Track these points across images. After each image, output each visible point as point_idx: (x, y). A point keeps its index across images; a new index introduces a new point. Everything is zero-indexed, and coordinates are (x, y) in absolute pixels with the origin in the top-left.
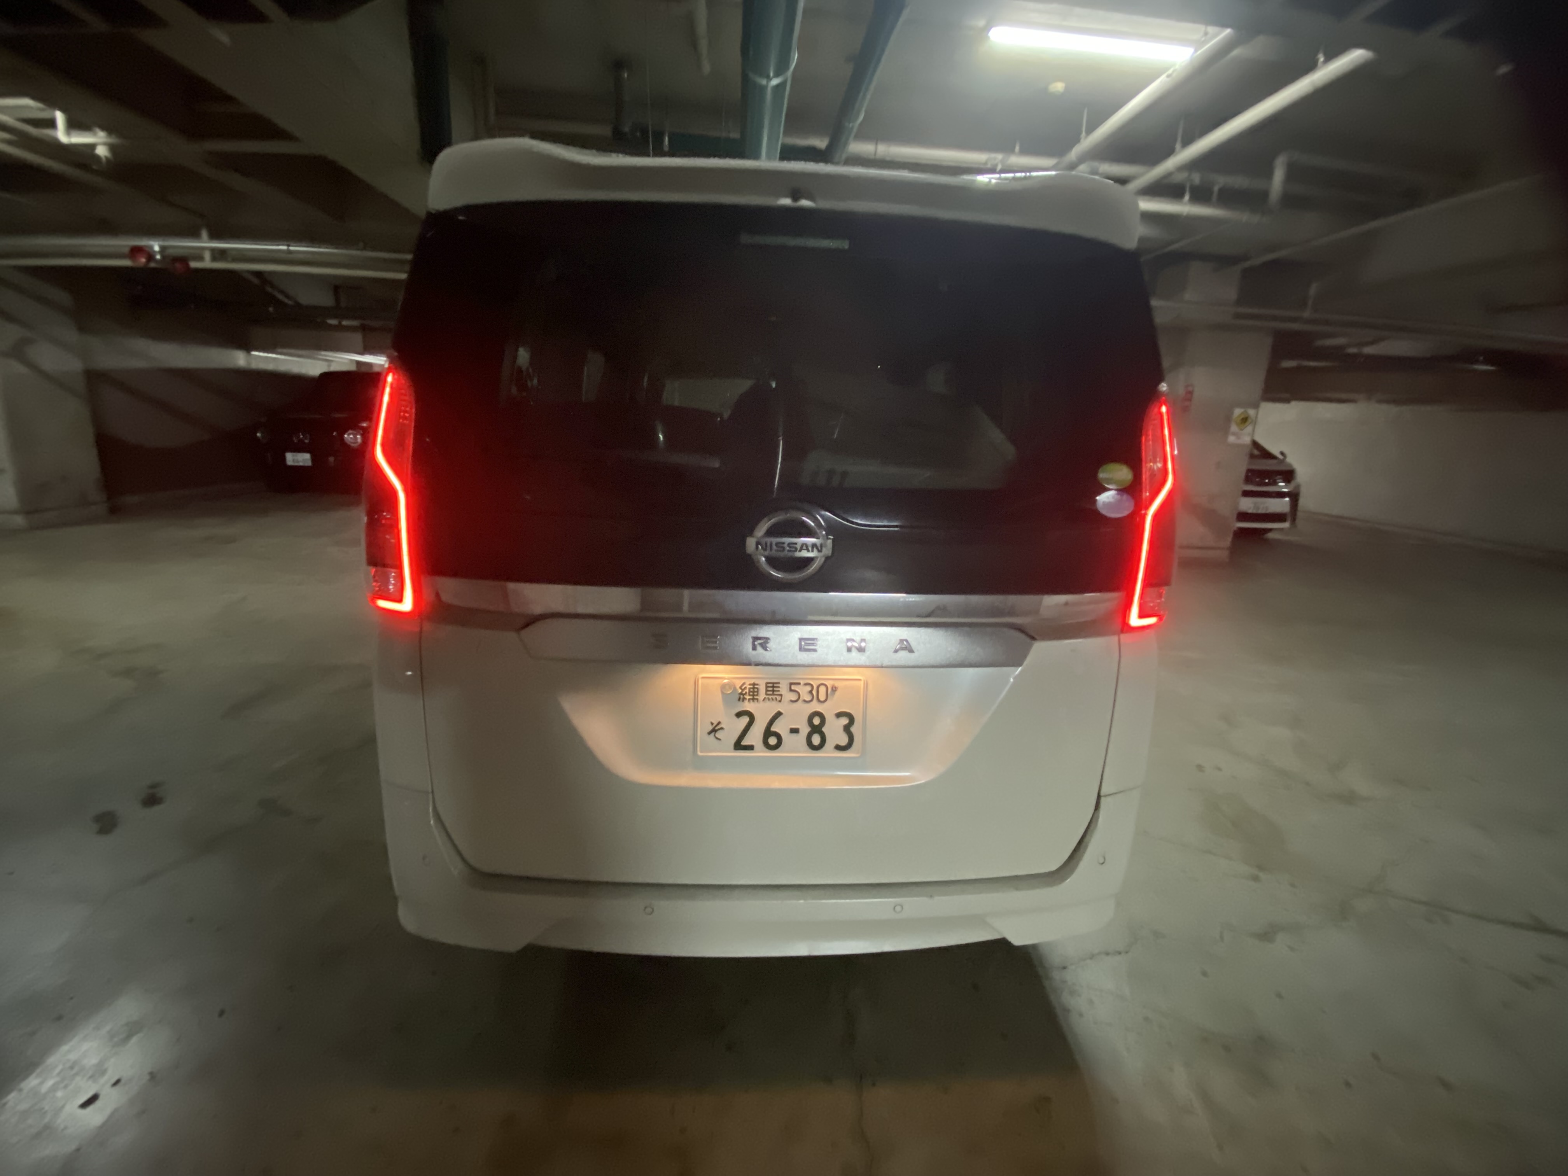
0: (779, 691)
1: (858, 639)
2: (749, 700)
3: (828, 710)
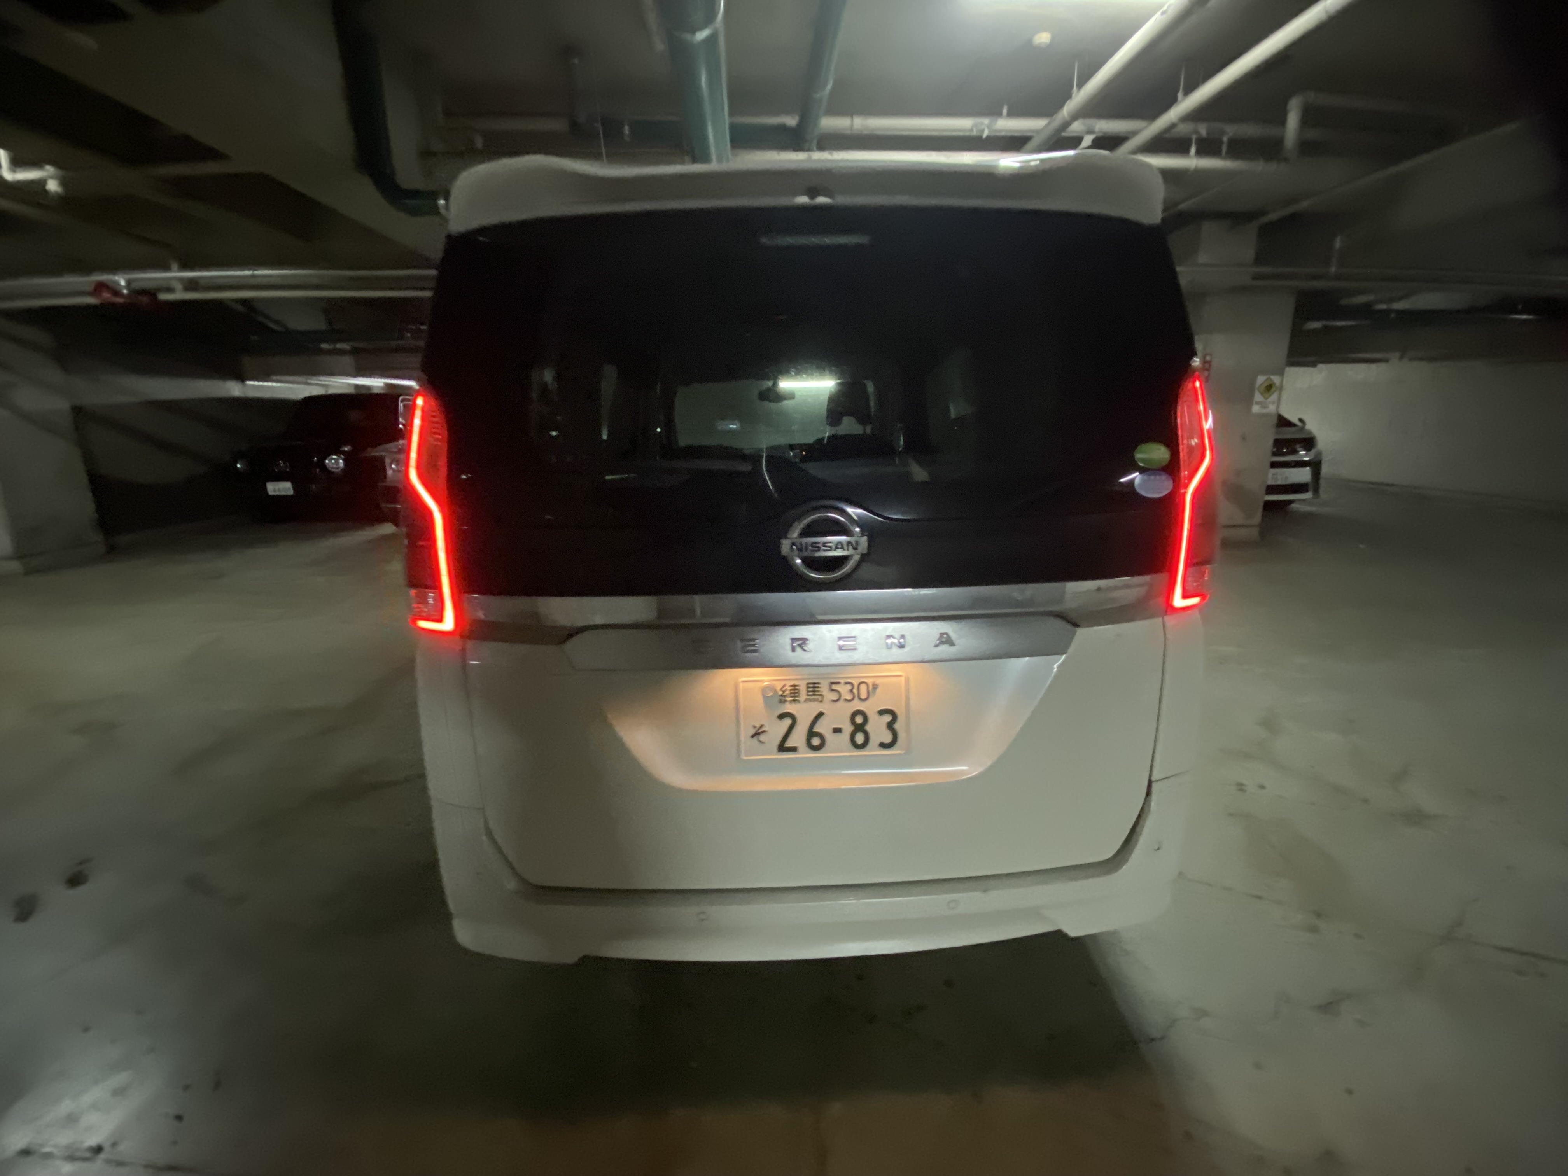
0: (819, 691)
1: (897, 635)
2: (791, 701)
3: (870, 708)
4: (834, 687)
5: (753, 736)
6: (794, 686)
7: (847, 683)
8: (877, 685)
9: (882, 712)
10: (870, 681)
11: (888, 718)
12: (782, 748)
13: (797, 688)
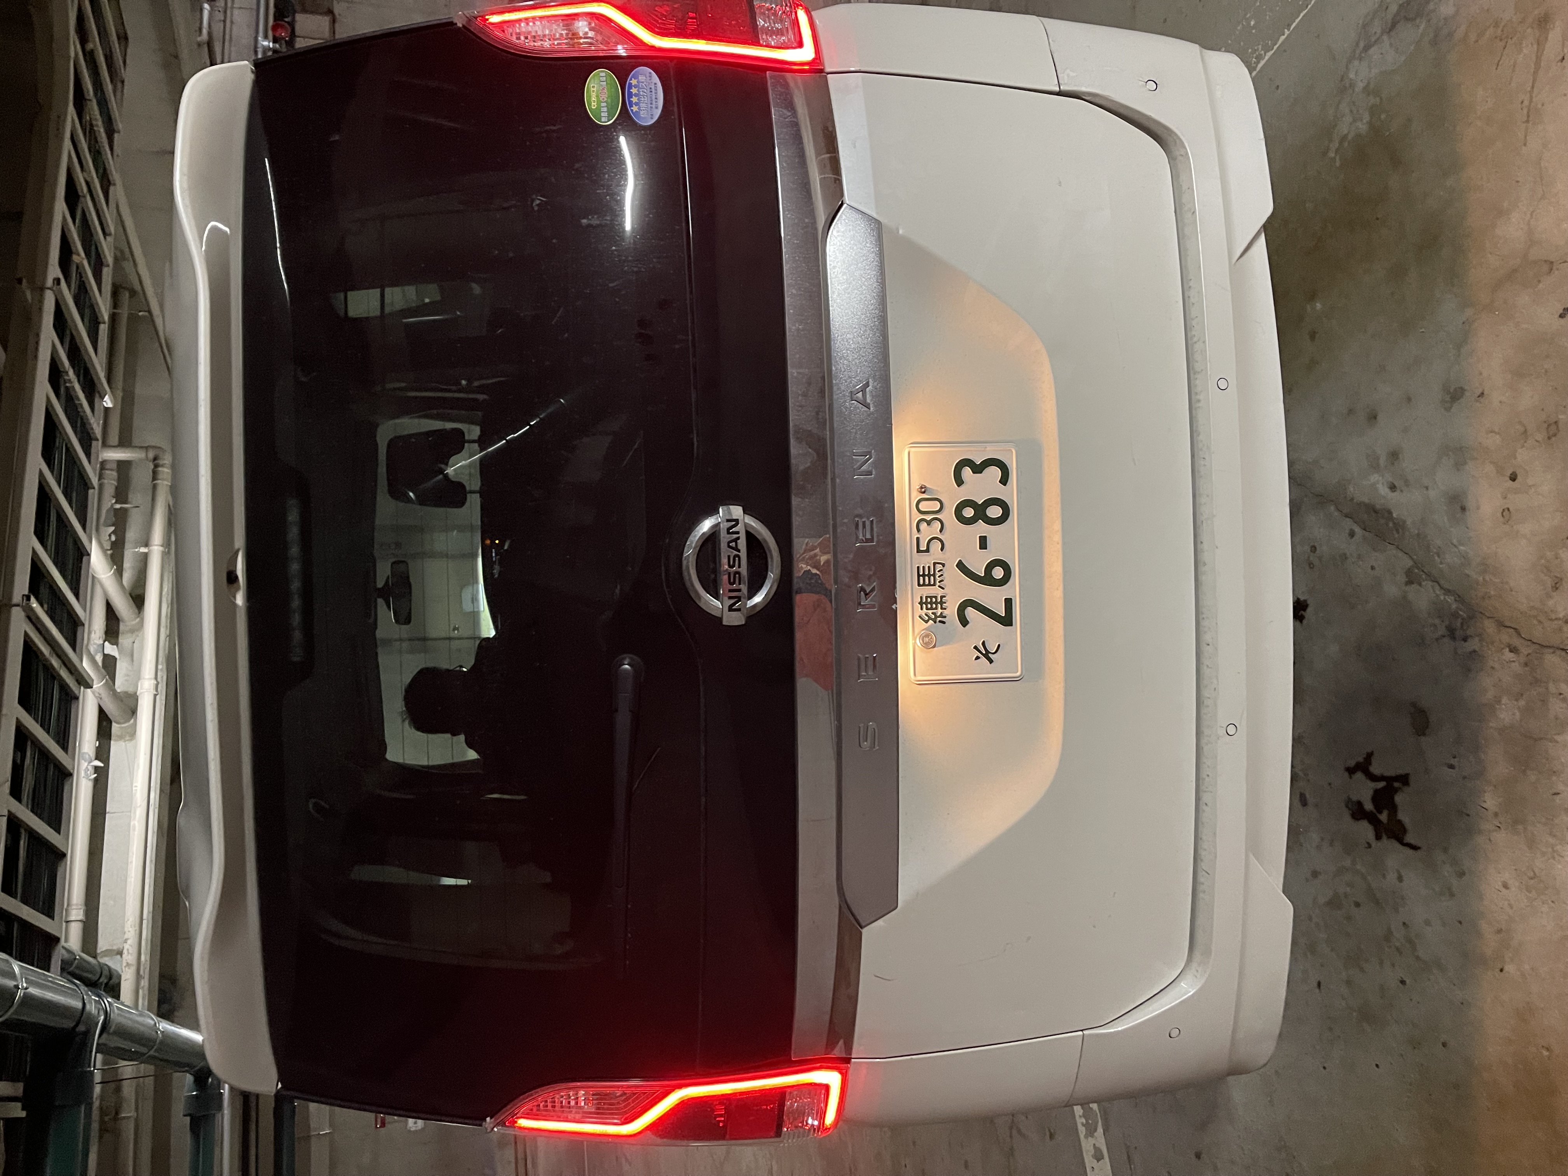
2: (942, 608)
3: (953, 496)
4: (923, 547)
5: (991, 661)
6: (921, 603)
7: (918, 530)
8: (921, 488)
9: (959, 482)
10: (917, 496)
11: (967, 472)
12: (1007, 620)
13: (924, 600)
